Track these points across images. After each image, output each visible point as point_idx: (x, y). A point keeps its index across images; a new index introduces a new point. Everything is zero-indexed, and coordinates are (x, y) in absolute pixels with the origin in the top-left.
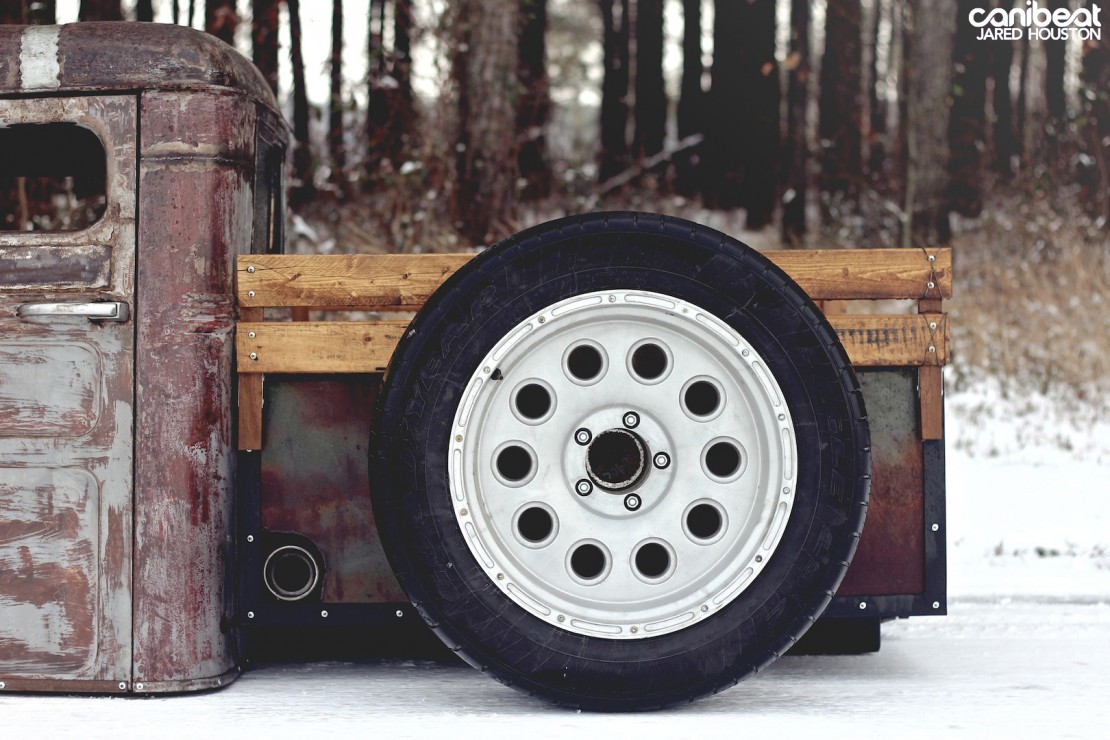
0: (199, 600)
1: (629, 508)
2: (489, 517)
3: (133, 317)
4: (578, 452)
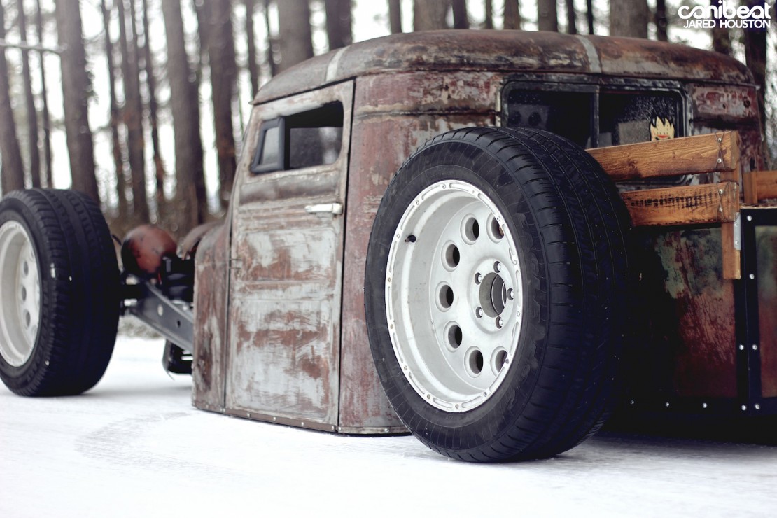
0: (370, 380)
1: (499, 326)
2: (434, 331)
3: (345, 211)
4: (476, 289)
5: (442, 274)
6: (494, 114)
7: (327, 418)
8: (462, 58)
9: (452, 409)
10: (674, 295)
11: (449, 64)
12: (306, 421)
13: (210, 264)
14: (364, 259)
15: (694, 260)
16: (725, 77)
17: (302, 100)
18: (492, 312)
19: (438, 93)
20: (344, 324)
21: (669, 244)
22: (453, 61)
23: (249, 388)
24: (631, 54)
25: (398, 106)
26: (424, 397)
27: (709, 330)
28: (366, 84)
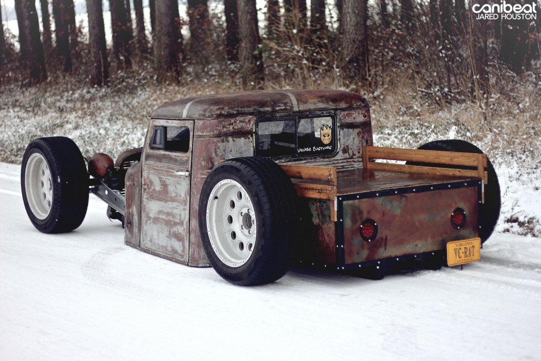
1: (250, 234)
2: (225, 233)
3: (190, 175)
4: (241, 218)
5: (228, 211)
6: (252, 133)
7: (184, 259)
8: (239, 111)
9: (231, 265)
10: (315, 224)
11: (233, 114)
12: (175, 259)
13: (132, 183)
14: (199, 196)
15: (322, 212)
16: (355, 106)
17: (172, 123)
18: (247, 227)
19: (228, 127)
20: (191, 221)
21: (313, 204)
22: (235, 113)
23: (151, 241)
24: (312, 101)
25: (212, 133)
26: (221, 260)
27: (327, 238)
28: (199, 123)
